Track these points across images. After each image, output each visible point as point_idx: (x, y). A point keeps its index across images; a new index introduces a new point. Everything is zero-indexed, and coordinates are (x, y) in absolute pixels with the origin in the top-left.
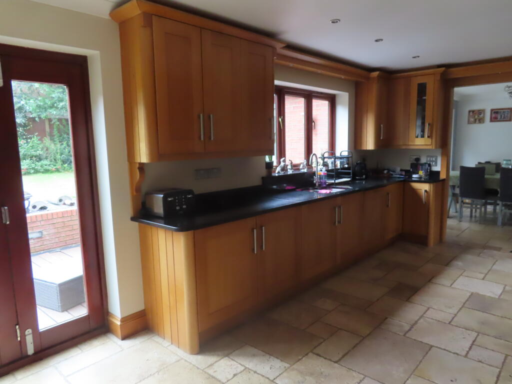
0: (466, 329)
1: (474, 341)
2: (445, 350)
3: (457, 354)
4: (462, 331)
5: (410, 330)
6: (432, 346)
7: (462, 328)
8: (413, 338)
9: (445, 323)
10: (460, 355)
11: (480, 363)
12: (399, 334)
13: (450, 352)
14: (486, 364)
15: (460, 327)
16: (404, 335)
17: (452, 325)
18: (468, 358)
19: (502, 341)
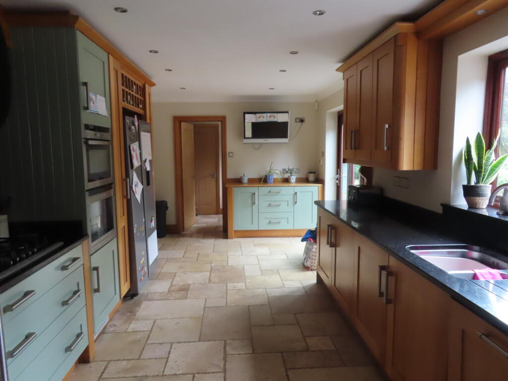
0: (176, 374)
1: (167, 362)
2: (189, 342)
3: (179, 343)
4: (179, 370)
5: (225, 348)
6: (200, 341)
7: (180, 374)
8: (217, 342)
9: (198, 373)
10: (176, 343)
11: (161, 342)
12: (230, 340)
13: (184, 342)
14: (156, 343)
15: (183, 374)
16: (225, 341)
17: (190, 374)
18: (170, 343)
19: (139, 375)
